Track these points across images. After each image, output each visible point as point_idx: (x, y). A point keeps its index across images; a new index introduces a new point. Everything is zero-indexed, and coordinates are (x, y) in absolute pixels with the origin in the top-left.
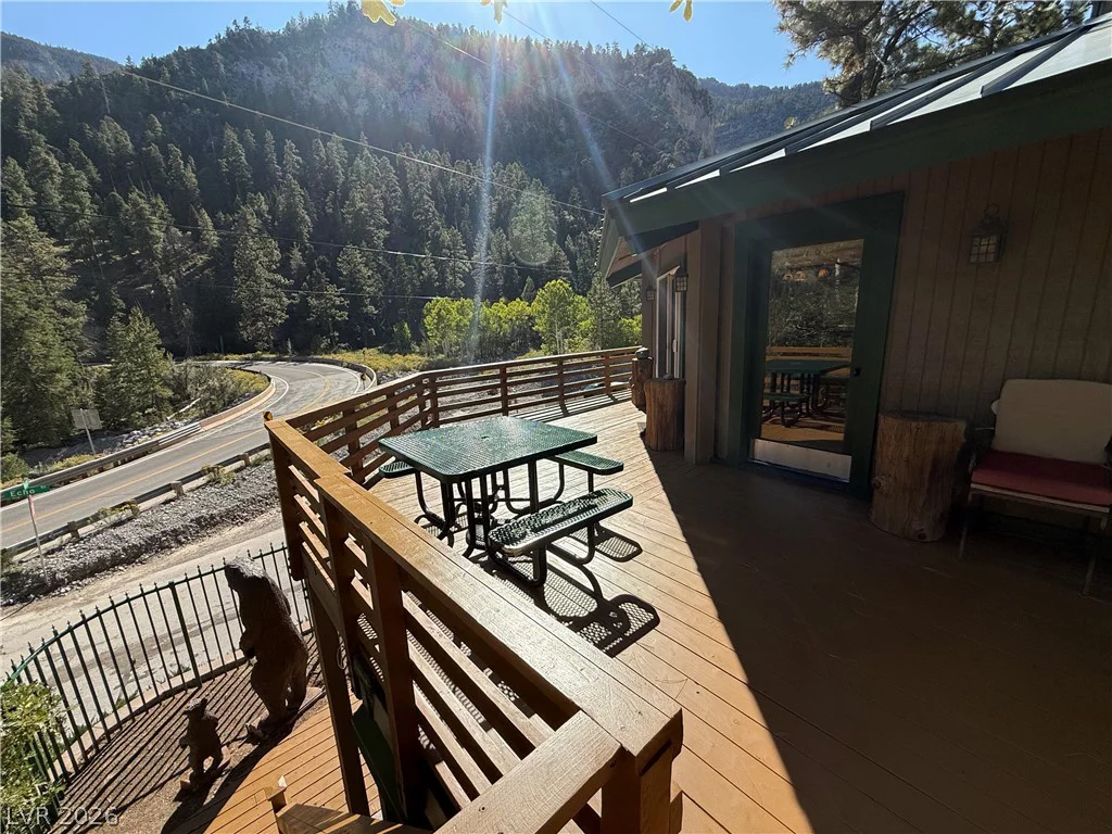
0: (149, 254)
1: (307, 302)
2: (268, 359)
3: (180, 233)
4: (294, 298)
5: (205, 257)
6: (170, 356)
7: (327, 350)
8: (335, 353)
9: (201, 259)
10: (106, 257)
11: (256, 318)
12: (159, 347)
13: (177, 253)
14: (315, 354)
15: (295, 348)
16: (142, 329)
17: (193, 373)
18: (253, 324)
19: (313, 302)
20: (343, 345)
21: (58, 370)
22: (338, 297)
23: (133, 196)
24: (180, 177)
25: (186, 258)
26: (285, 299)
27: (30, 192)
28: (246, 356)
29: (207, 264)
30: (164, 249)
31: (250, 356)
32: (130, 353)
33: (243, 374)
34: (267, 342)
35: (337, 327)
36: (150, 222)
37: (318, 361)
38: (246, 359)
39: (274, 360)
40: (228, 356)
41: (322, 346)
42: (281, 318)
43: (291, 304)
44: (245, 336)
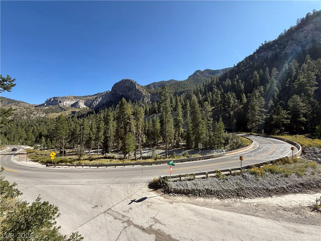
0: (229, 107)
1: (272, 117)
2: (254, 135)
3: (237, 101)
4: (267, 116)
5: (242, 106)
6: (226, 131)
7: (278, 134)
8: (282, 135)
9: (241, 106)
10: (221, 108)
11: (253, 122)
12: (224, 129)
13: (235, 106)
14: (273, 135)
15: (265, 132)
16: (221, 124)
17: (231, 136)
18: (252, 124)
19: (275, 117)
20: (286, 133)
21: (203, 133)
22: (286, 114)
23: (228, 94)
24: (240, 87)
25: (238, 106)
26: (264, 116)
27: (211, 97)
29: (242, 108)
30: (232, 105)
31: (249, 133)
32: (217, 130)
33: (245, 139)
34: (255, 130)
35: (284, 125)
36: (230, 99)
37: (273, 138)
38: (248, 134)
39: (257, 136)
40: (243, 133)
41: (276, 132)
42: (262, 122)
43: (266, 118)
44: (249, 127)
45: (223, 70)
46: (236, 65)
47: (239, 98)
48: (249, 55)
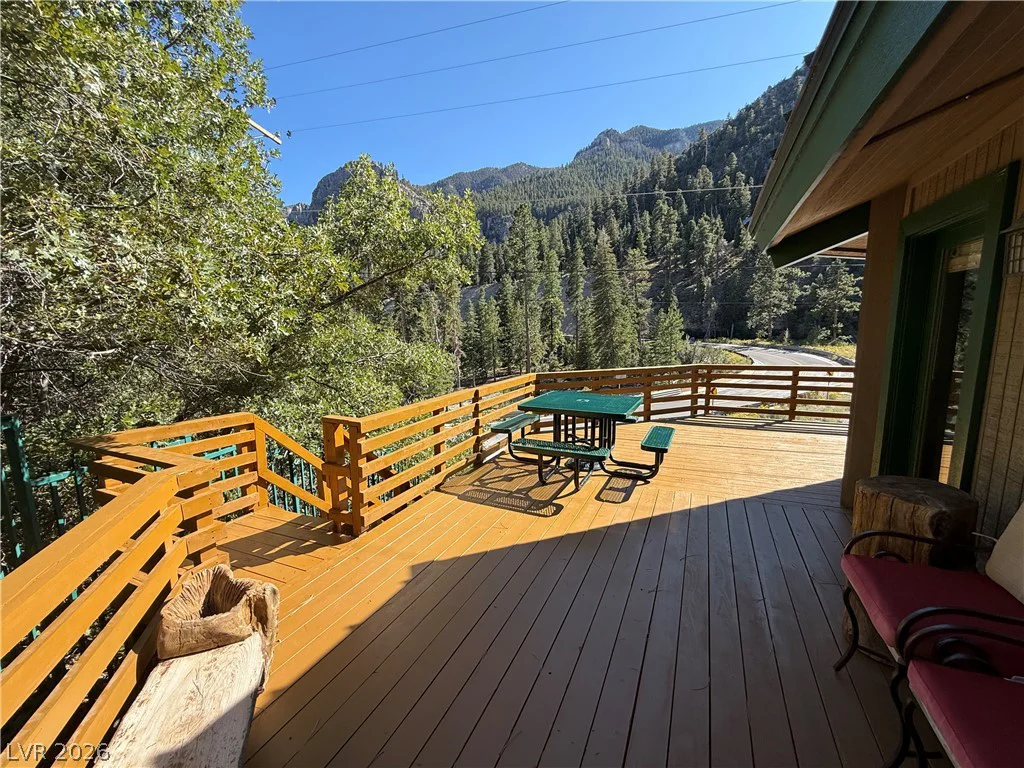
0: (701, 263)
1: (816, 293)
2: (762, 346)
3: (726, 243)
4: (805, 290)
5: (739, 259)
6: (688, 337)
7: (823, 342)
8: (833, 345)
9: (735, 261)
10: (676, 266)
11: (763, 308)
12: (681, 331)
13: (719, 259)
14: (811, 344)
15: (793, 337)
16: (675, 318)
17: (699, 351)
18: (760, 314)
19: (823, 293)
20: (845, 337)
21: (625, 342)
22: (853, 286)
23: (702, 220)
24: (739, 198)
25: (726, 261)
26: (797, 291)
27: (649, 230)
28: (745, 341)
29: (740, 265)
30: (711, 257)
31: (749, 341)
32: (663, 334)
33: (735, 355)
34: (767, 330)
35: (843, 317)
36: (707, 237)
37: (808, 352)
38: (745, 344)
39: (768, 347)
40: (733, 341)
41: (819, 337)
42: (787, 307)
43: (801, 297)
44: (750, 325)
45: (690, 131)
46: (734, 116)
47: (732, 234)
48: (780, 80)
